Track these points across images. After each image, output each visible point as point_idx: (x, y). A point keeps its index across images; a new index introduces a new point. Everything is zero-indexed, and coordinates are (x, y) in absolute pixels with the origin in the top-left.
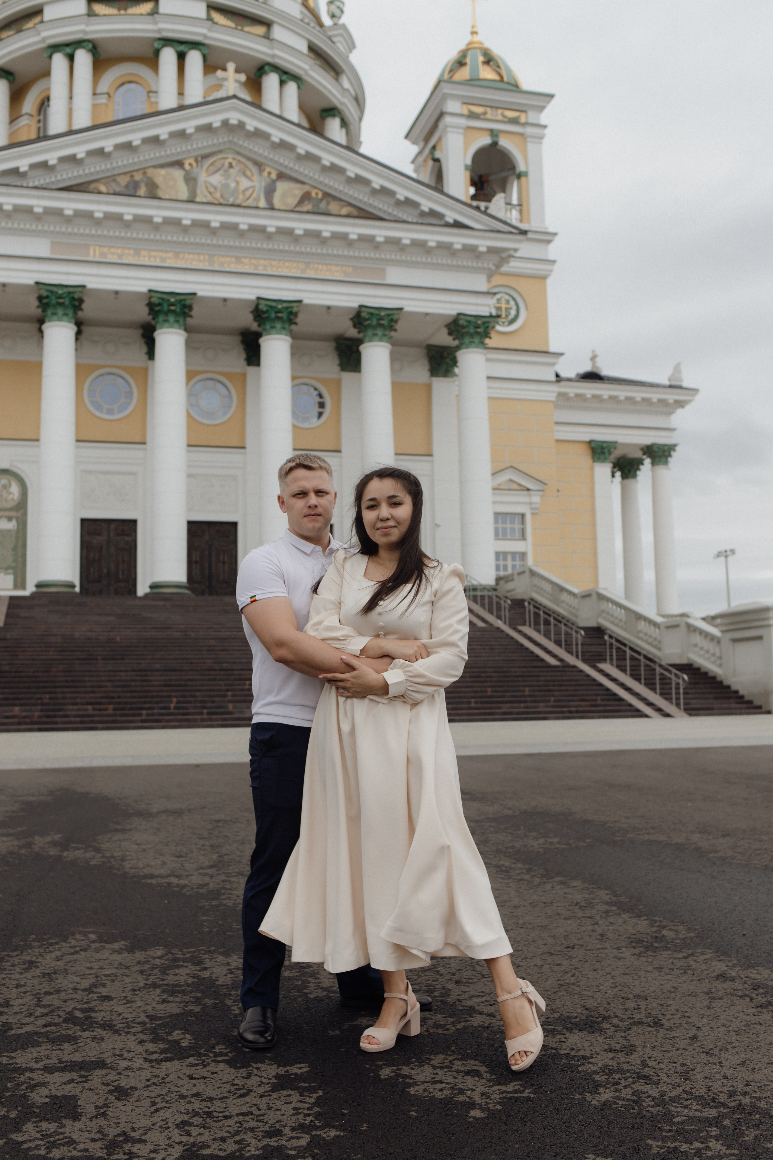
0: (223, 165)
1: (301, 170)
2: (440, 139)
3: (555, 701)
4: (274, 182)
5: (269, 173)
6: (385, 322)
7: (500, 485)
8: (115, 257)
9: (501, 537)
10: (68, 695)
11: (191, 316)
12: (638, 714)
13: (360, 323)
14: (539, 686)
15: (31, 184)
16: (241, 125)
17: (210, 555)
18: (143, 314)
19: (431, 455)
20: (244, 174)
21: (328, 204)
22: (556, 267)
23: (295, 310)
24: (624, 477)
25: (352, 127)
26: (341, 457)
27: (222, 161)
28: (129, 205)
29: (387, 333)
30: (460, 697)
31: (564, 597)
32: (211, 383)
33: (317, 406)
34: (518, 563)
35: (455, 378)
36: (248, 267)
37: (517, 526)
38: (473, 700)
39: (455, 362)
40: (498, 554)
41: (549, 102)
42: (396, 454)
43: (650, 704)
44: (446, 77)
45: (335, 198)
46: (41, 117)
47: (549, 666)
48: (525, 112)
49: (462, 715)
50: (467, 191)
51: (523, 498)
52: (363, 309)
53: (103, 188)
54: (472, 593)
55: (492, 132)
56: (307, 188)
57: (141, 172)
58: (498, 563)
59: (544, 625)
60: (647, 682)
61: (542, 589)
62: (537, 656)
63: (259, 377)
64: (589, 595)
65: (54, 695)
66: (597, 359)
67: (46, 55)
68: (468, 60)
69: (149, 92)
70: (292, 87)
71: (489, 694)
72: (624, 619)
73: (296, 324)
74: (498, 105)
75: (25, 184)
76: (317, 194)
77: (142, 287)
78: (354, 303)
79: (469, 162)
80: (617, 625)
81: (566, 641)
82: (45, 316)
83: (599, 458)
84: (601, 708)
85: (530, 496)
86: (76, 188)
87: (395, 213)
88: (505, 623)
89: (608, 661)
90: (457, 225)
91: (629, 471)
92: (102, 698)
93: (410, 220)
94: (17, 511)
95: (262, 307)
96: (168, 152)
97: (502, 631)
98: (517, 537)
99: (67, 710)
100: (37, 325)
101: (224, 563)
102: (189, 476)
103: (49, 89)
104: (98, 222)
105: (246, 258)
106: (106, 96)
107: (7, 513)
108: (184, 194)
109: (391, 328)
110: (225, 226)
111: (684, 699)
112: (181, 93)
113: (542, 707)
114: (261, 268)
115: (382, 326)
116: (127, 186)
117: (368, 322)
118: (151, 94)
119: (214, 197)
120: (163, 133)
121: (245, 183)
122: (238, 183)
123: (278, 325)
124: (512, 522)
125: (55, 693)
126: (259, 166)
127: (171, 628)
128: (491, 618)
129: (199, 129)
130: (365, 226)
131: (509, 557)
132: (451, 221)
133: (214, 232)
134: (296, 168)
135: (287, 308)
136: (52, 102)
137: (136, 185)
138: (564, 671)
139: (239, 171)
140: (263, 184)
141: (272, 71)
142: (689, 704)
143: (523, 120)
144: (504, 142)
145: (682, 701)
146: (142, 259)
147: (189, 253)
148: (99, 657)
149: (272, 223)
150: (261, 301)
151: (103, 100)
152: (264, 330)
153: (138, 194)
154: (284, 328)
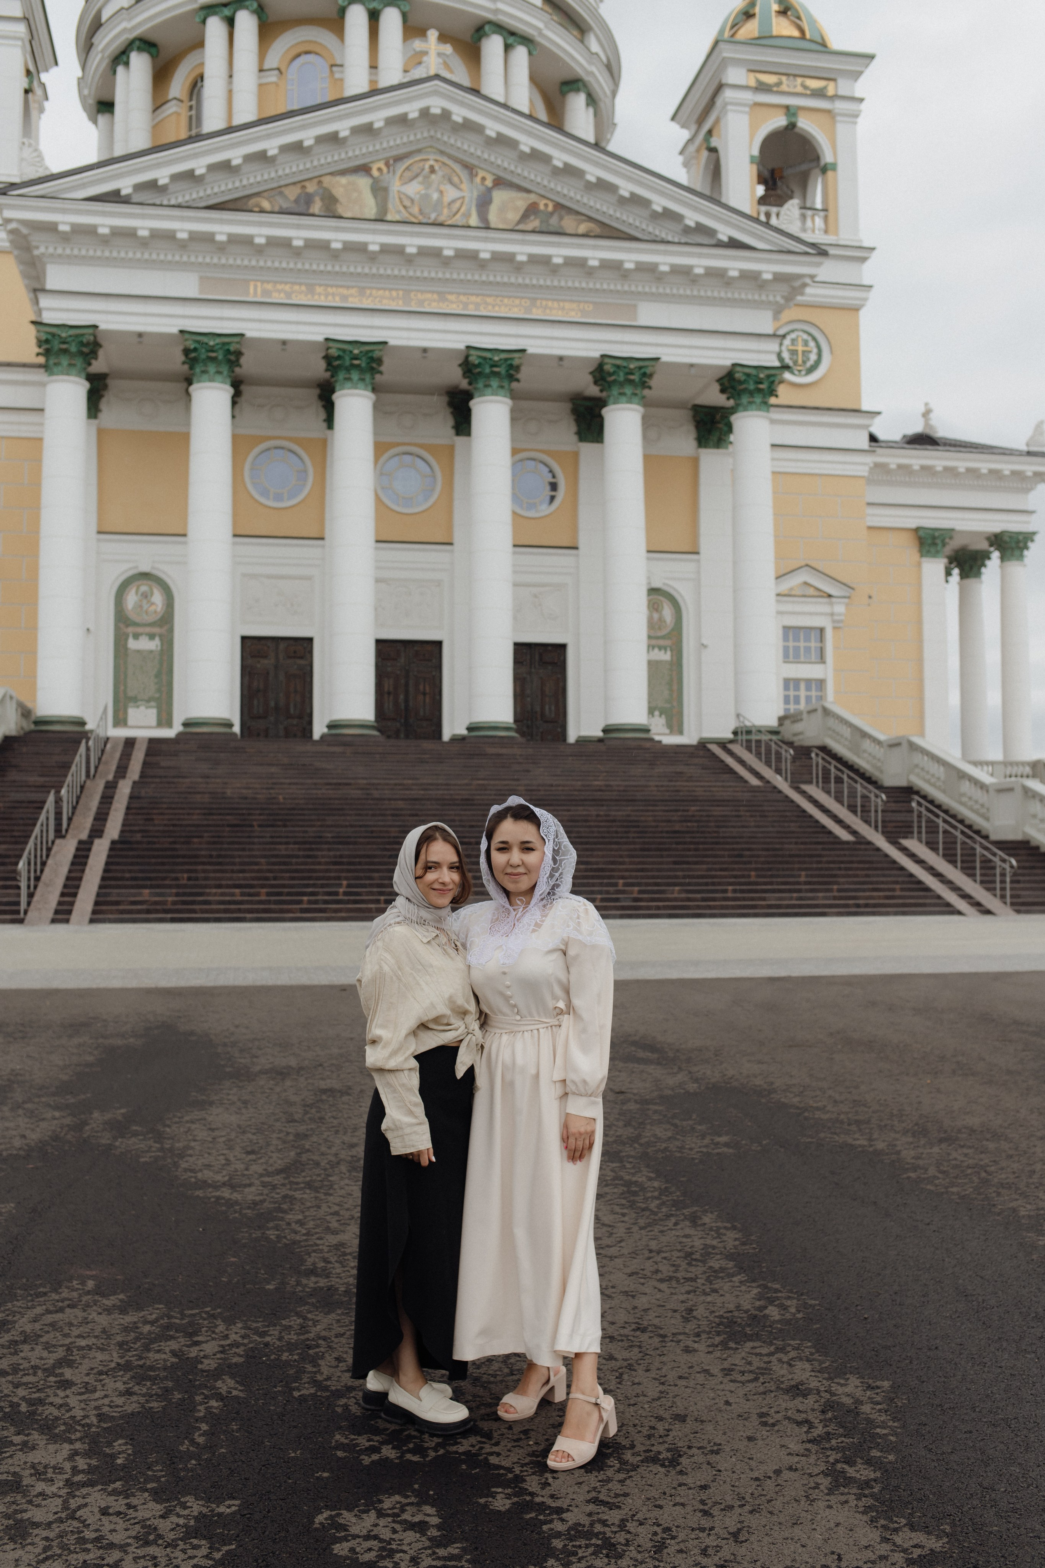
0: (423, 169)
1: (526, 174)
2: (717, 121)
3: (839, 890)
4: (489, 190)
5: (484, 179)
6: (635, 377)
7: (791, 589)
8: (282, 295)
9: (791, 659)
10: (212, 875)
11: (381, 373)
12: (949, 910)
13: (603, 379)
14: (821, 869)
15: (173, 202)
16: (446, 115)
17: (407, 685)
18: (318, 369)
19: (697, 553)
20: (451, 182)
21: (561, 218)
22: (873, 294)
23: (516, 362)
24: (964, 575)
25: (602, 105)
26: (577, 556)
27: (421, 164)
28: (298, 227)
29: (638, 392)
30: (713, 884)
31: (867, 744)
32: (408, 458)
33: (548, 488)
34: (814, 693)
35: (731, 448)
36: (454, 306)
37: (814, 644)
38: (730, 888)
39: (730, 428)
40: (787, 682)
41: (867, 66)
42: (649, 551)
43: (965, 896)
44: (727, 34)
45: (570, 210)
46: (193, 103)
47: (837, 841)
48: (834, 80)
49: (714, 907)
50: (753, 191)
51: (822, 607)
52: (607, 360)
53: (266, 205)
54: (745, 737)
55: (787, 107)
56: (533, 198)
57: (316, 180)
58: (787, 693)
59: (836, 782)
60: (965, 865)
61: (838, 734)
62: (824, 827)
63: (469, 449)
64: (898, 744)
65: (193, 875)
66: (932, 415)
67: (198, 20)
68: (757, 10)
69: (332, 66)
70: (521, 53)
71: (753, 879)
72: (943, 777)
73: (518, 380)
74: (797, 72)
75: (165, 202)
76: (546, 205)
77: (317, 335)
78: (594, 352)
79: (756, 152)
80: (933, 785)
81: (862, 806)
82: (193, 375)
83: (928, 552)
84: (900, 901)
85: (831, 604)
86: (230, 206)
87: (651, 229)
88: (786, 779)
89: (915, 835)
90: (734, 244)
91: (971, 568)
92: (253, 879)
93: (670, 239)
94: (161, 626)
95: (474, 359)
96: (350, 154)
97: (780, 792)
98: (813, 660)
99: (209, 894)
100: (185, 385)
101: (424, 694)
102: (378, 581)
103: (202, 64)
104: (260, 250)
105: (452, 293)
106: (276, 72)
107: (148, 630)
108: (370, 208)
109: (644, 385)
110: (424, 252)
111: (1012, 889)
112: (374, 67)
113: (821, 898)
114: (471, 307)
115: (631, 382)
116: (296, 201)
117: (613, 378)
118: (335, 69)
119: (410, 214)
120: (343, 128)
121: (451, 193)
122: (441, 192)
123: (495, 383)
124: (807, 639)
125: (196, 871)
126: (470, 169)
127: (349, 784)
128: (768, 773)
129: (391, 122)
130: (609, 249)
131: (802, 686)
132: (725, 239)
133: (410, 260)
134: (519, 171)
135: (506, 360)
136: (207, 82)
137: (308, 199)
138: (855, 849)
139: (443, 177)
140: (475, 194)
141: (494, 32)
142: (1018, 896)
143: (831, 91)
144: (804, 123)
145: (1008, 893)
146: (316, 297)
147: (379, 289)
148: (255, 823)
149: (485, 247)
150: (472, 352)
151: (272, 77)
152: (475, 389)
153: (311, 211)
154: (502, 387)
